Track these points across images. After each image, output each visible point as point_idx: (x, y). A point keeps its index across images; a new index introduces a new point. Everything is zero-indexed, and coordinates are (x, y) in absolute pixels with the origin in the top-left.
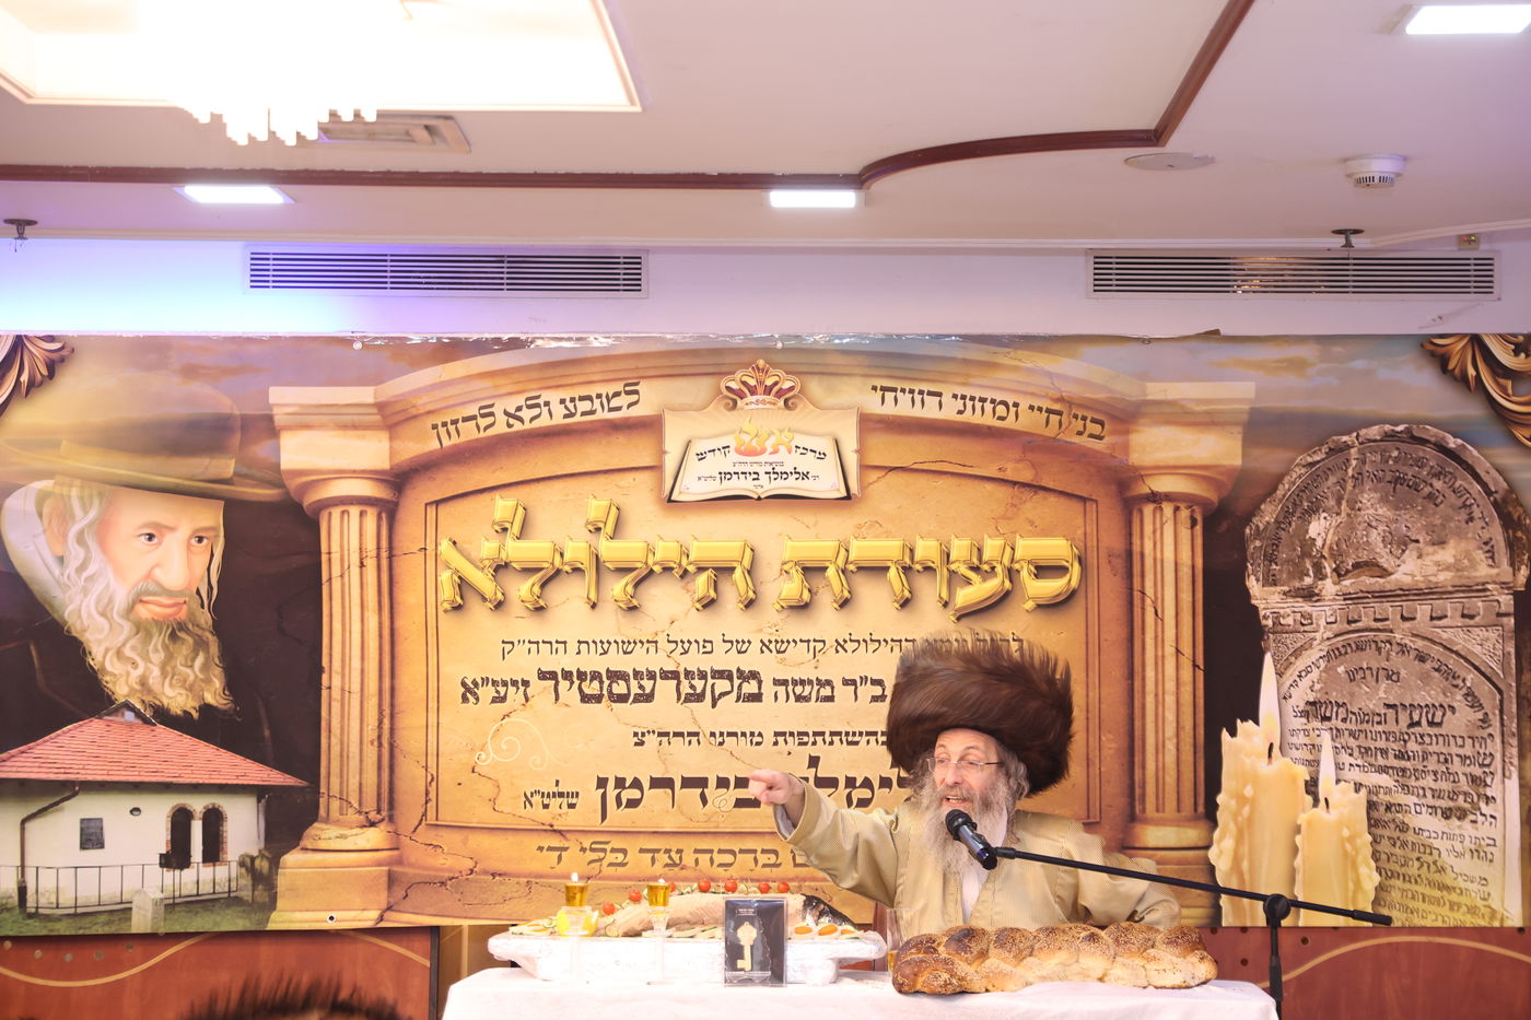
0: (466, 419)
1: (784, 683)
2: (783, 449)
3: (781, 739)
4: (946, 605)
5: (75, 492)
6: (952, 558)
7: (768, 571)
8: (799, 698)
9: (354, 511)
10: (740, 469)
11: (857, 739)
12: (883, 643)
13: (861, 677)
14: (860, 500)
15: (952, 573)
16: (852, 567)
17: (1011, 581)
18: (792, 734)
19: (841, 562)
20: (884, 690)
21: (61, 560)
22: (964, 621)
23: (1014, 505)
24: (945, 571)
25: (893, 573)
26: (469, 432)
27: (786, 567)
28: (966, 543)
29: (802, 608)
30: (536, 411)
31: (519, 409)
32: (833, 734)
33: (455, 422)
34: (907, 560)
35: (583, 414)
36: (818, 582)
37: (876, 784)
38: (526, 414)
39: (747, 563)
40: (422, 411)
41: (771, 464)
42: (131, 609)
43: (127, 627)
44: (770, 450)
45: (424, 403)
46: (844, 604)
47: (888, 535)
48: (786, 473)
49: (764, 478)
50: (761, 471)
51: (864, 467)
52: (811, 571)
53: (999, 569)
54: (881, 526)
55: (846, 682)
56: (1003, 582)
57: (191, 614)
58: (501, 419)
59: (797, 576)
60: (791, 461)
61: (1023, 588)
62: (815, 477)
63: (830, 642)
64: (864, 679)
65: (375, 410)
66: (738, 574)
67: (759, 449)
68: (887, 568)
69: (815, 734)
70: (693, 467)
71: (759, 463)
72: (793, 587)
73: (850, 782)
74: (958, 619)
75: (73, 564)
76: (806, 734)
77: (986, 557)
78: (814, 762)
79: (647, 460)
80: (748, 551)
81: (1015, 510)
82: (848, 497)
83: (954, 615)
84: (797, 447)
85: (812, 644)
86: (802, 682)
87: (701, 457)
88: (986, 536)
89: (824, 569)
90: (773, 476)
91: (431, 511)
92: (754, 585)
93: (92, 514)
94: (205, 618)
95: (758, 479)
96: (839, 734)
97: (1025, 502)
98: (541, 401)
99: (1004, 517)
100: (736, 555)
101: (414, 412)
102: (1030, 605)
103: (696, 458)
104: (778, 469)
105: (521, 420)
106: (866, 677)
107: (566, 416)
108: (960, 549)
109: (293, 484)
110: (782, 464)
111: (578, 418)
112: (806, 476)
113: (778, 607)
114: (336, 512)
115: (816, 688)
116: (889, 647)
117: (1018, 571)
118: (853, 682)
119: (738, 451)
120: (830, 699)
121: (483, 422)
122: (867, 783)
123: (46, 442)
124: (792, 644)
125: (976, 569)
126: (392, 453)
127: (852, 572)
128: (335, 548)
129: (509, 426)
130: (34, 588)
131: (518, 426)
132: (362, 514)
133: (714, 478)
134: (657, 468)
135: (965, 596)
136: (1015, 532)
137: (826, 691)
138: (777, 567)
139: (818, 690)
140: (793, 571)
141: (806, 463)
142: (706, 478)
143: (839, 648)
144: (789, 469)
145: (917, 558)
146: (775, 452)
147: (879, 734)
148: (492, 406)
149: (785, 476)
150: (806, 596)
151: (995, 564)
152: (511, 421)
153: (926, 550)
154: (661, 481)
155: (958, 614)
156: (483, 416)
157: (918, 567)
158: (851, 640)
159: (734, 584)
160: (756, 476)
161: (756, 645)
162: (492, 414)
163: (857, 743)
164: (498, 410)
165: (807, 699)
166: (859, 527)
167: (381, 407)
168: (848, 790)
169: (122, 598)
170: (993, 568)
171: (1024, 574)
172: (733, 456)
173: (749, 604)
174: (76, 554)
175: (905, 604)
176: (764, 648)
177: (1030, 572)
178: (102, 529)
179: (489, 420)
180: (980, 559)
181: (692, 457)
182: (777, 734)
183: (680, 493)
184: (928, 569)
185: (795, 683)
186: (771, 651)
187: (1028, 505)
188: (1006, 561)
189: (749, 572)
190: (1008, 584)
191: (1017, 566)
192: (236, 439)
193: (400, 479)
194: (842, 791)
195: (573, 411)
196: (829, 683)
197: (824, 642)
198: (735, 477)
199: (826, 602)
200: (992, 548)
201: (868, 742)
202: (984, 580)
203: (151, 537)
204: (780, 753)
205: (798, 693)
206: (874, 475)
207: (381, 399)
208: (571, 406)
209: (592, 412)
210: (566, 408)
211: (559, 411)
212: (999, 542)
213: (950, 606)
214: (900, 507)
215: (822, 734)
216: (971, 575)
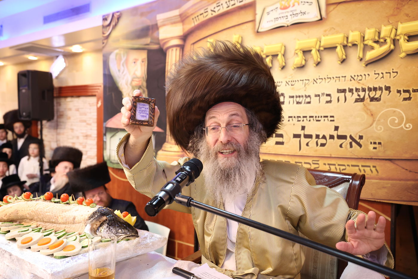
0: (201, 15)
1: (293, 97)
2: (296, 4)
3: (291, 119)
4: (361, 60)
5: (122, 52)
6: (366, 38)
7: (290, 54)
8: (298, 103)
9: (174, 49)
10: (281, 16)
11: (320, 119)
12: (332, 79)
13: (322, 94)
14: (326, 19)
15: (365, 45)
16: (322, 49)
17: (394, 45)
18: (295, 117)
19: (317, 47)
20: (331, 98)
21: (119, 71)
22: (369, 66)
23: (398, 8)
24: (362, 45)
25: (339, 49)
26: (202, 19)
27: (296, 52)
28: (373, 30)
29: (302, 67)
30: (219, 8)
31: (214, 8)
32: (310, 117)
33: (198, 16)
34: (345, 43)
35: (232, 5)
36: (308, 56)
37: (328, 137)
38: (216, 10)
39: (283, 52)
40: (190, 14)
41: (292, 11)
42: (131, 83)
43: (130, 88)
44: (292, 5)
45: (190, 11)
46: (318, 64)
47: (337, 32)
48: (297, 14)
49: (289, 17)
50: (288, 14)
51: (328, 5)
52: (306, 52)
53: (388, 40)
54: (334, 29)
55: (316, 96)
56: (390, 46)
57: (142, 84)
58: (210, 12)
59: (300, 54)
60: (299, 8)
61: (400, 48)
62: (308, 13)
63: (311, 80)
64: (323, 94)
65: (179, 17)
66: (280, 57)
67: (288, 6)
68: (336, 47)
69: (304, 117)
70: (266, 18)
71: (288, 12)
72: (299, 59)
73: (317, 136)
74: (367, 65)
75: (121, 71)
76: (300, 117)
77: (382, 36)
78: (303, 128)
79: (251, 19)
80: (283, 48)
81: (398, 10)
82: (321, 19)
83: (364, 64)
84: (302, 2)
85: (304, 81)
86: (299, 97)
87: (268, 13)
88: (383, 26)
89: (311, 51)
90: (293, 16)
91: (192, 46)
92: (285, 60)
93: (125, 57)
94: (145, 84)
95: (287, 18)
96: (312, 117)
97: (404, 5)
98: (220, 4)
99: (393, 15)
100: (279, 49)
101: (188, 15)
102: (403, 55)
103: (267, 14)
104: (295, 13)
105: (214, 11)
106: (324, 93)
107: (227, 7)
108: (370, 34)
109: (162, 43)
110: (296, 10)
111: (231, 8)
112: (304, 13)
113: (293, 68)
114: (170, 50)
115: (304, 98)
116: (334, 80)
117: (398, 40)
118: (319, 96)
119: (281, 9)
120: (309, 103)
121: (205, 14)
122: (324, 137)
123: (117, 40)
124: (297, 82)
125: (377, 42)
126: (183, 29)
127: (322, 50)
128: (170, 61)
129: (212, 14)
130: (114, 78)
131: (215, 14)
132: (176, 50)
133: (272, 21)
134: (253, 21)
135: (370, 55)
136: (398, 22)
137: (308, 100)
138: (293, 52)
139: (305, 100)
140: (299, 53)
141: (305, 8)
142: (270, 21)
143: (315, 82)
144: (298, 12)
145: (350, 40)
146: (294, 6)
147: (329, 117)
148: (207, 9)
149: (297, 15)
150: (304, 63)
151: (386, 38)
152: (213, 13)
153: (354, 36)
154: (255, 25)
155: (367, 63)
156: (205, 12)
157: (350, 45)
158: (319, 79)
159: (278, 60)
160: (286, 17)
161: (284, 83)
162: (207, 12)
163: (319, 121)
164: (209, 10)
165: (300, 103)
166: (325, 31)
167: (180, 15)
168: (317, 140)
169: (130, 80)
170: (385, 40)
171: (402, 41)
172: (279, 11)
173: (283, 68)
174: (122, 68)
175: (343, 61)
176: (287, 84)
177: (404, 39)
178: (127, 61)
179: (207, 13)
180: (379, 37)
181: (265, 14)
182: (289, 117)
183: (261, 28)
184: (355, 45)
185: (297, 97)
186: (289, 85)
187: (406, 7)
188: (392, 36)
189: (284, 55)
190: (392, 47)
191: (398, 38)
192: (150, 32)
193: (185, 38)
194: (314, 139)
195: (229, 5)
196: (309, 96)
197: (309, 80)
198: (279, 19)
199: (311, 64)
200: (385, 30)
201: (324, 120)
202: (381, 46)
203: (135, 62)
204: (290, 124)
205: (297, 101)
206: (332, 8)
207: (181, 13)
208: (228, 3)
209: (234, 4)
210: (227, 5)
211: (225, 6)
212: (389, 27)
213: (363, 60)
214: (343, 19)
215: (306, 117)
216: (375, 45)
